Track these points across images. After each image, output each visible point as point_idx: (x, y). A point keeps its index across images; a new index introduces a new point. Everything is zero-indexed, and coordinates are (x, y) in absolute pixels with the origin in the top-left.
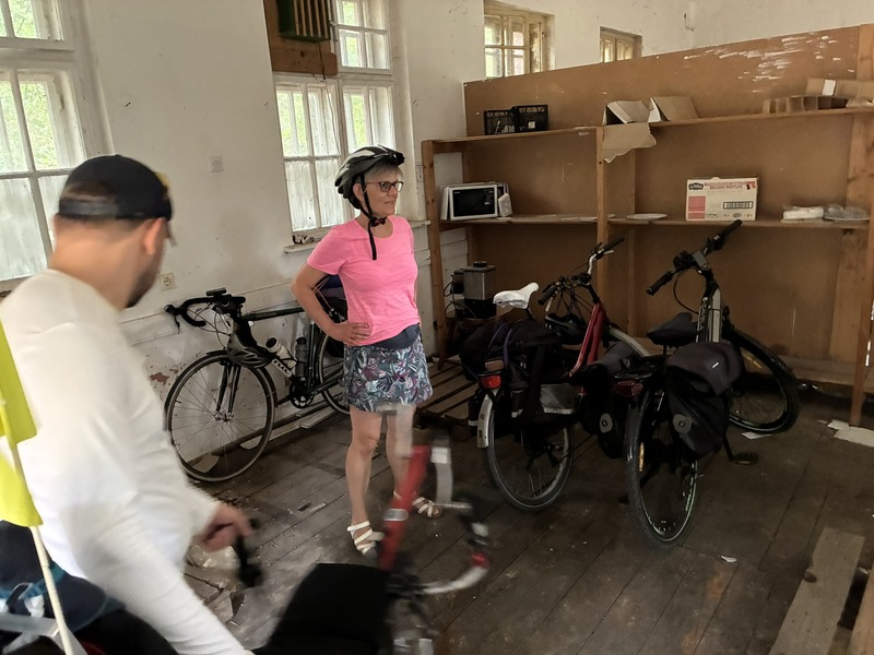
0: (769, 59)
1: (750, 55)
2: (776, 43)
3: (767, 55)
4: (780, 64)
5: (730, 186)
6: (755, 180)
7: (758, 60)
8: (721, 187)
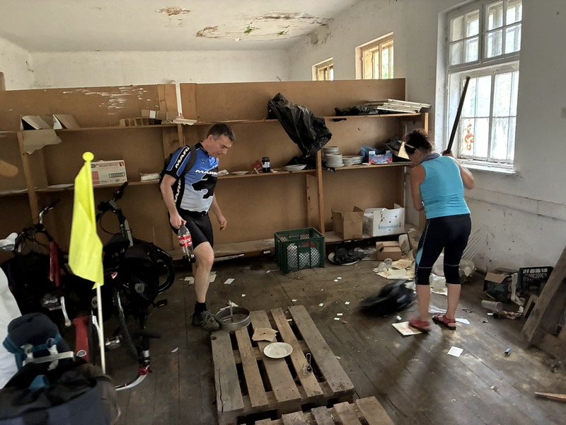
0: (114, 98)
1: (103, 94)
2: (116, 89)
3: (113, 95)
4: (121, 101)
5: (111, 165)
6: (123, 161)
7: (109, 98)
8: (106, 165)
